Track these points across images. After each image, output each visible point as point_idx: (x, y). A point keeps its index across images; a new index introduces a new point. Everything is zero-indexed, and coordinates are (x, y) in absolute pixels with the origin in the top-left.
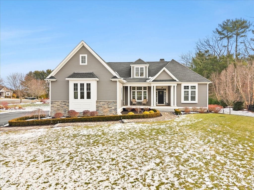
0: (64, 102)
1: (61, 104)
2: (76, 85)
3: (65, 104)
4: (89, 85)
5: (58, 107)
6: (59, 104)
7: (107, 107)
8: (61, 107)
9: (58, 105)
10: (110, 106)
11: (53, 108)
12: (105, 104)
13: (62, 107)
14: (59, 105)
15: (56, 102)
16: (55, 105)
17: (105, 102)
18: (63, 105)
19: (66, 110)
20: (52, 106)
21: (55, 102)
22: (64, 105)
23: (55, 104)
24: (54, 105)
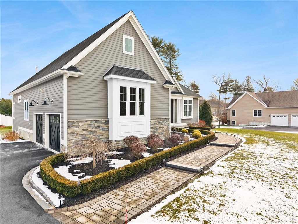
0: (97, 121)
1: (90, 126)
2: (123, 90)
3: (99, 127)
4: (142, 91)
5: (85, 132)
6: (86, 127)
7: (159, 128)
8: (91, 133)
9: (83, 130)
10: (162, 126)
11: (72, 138)
12: (157, 122)
13: (93, 133)
14: (87, 130)
15: (81, 124)
16: (77, 129)
17: (157, 120)
18: (94, 129)
19: (101, 137)
20: (70, 132)
21: (77, 124)
22: (96, 128)
23: (77, 127)
24: (75, 129)
